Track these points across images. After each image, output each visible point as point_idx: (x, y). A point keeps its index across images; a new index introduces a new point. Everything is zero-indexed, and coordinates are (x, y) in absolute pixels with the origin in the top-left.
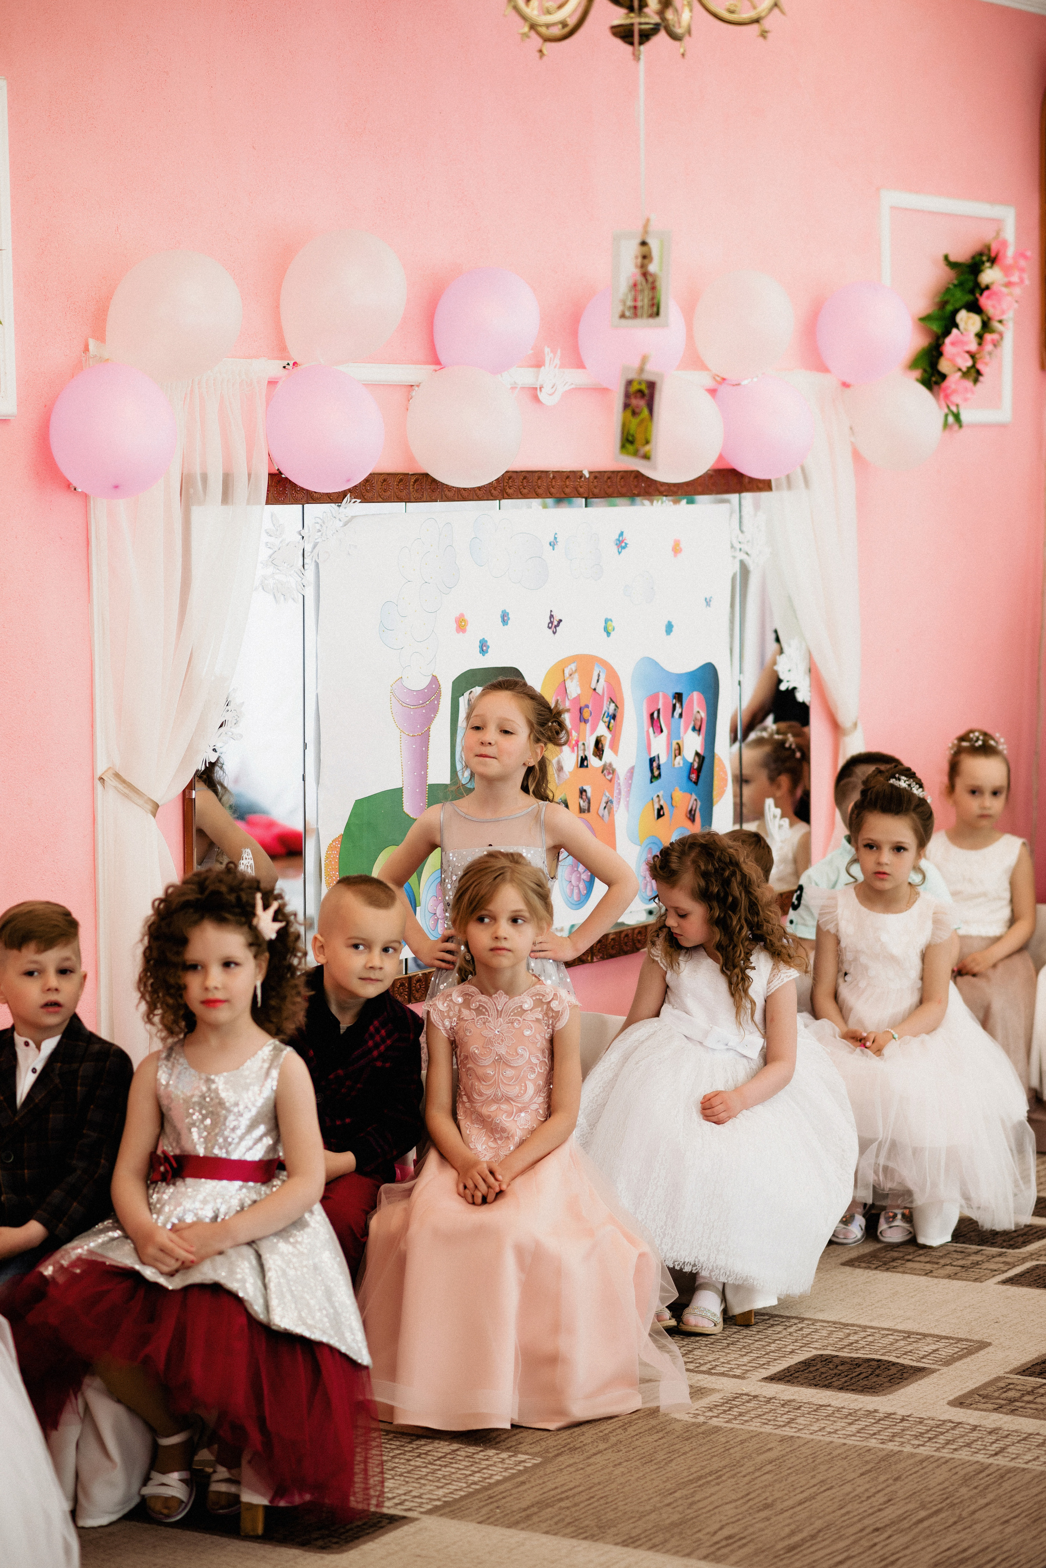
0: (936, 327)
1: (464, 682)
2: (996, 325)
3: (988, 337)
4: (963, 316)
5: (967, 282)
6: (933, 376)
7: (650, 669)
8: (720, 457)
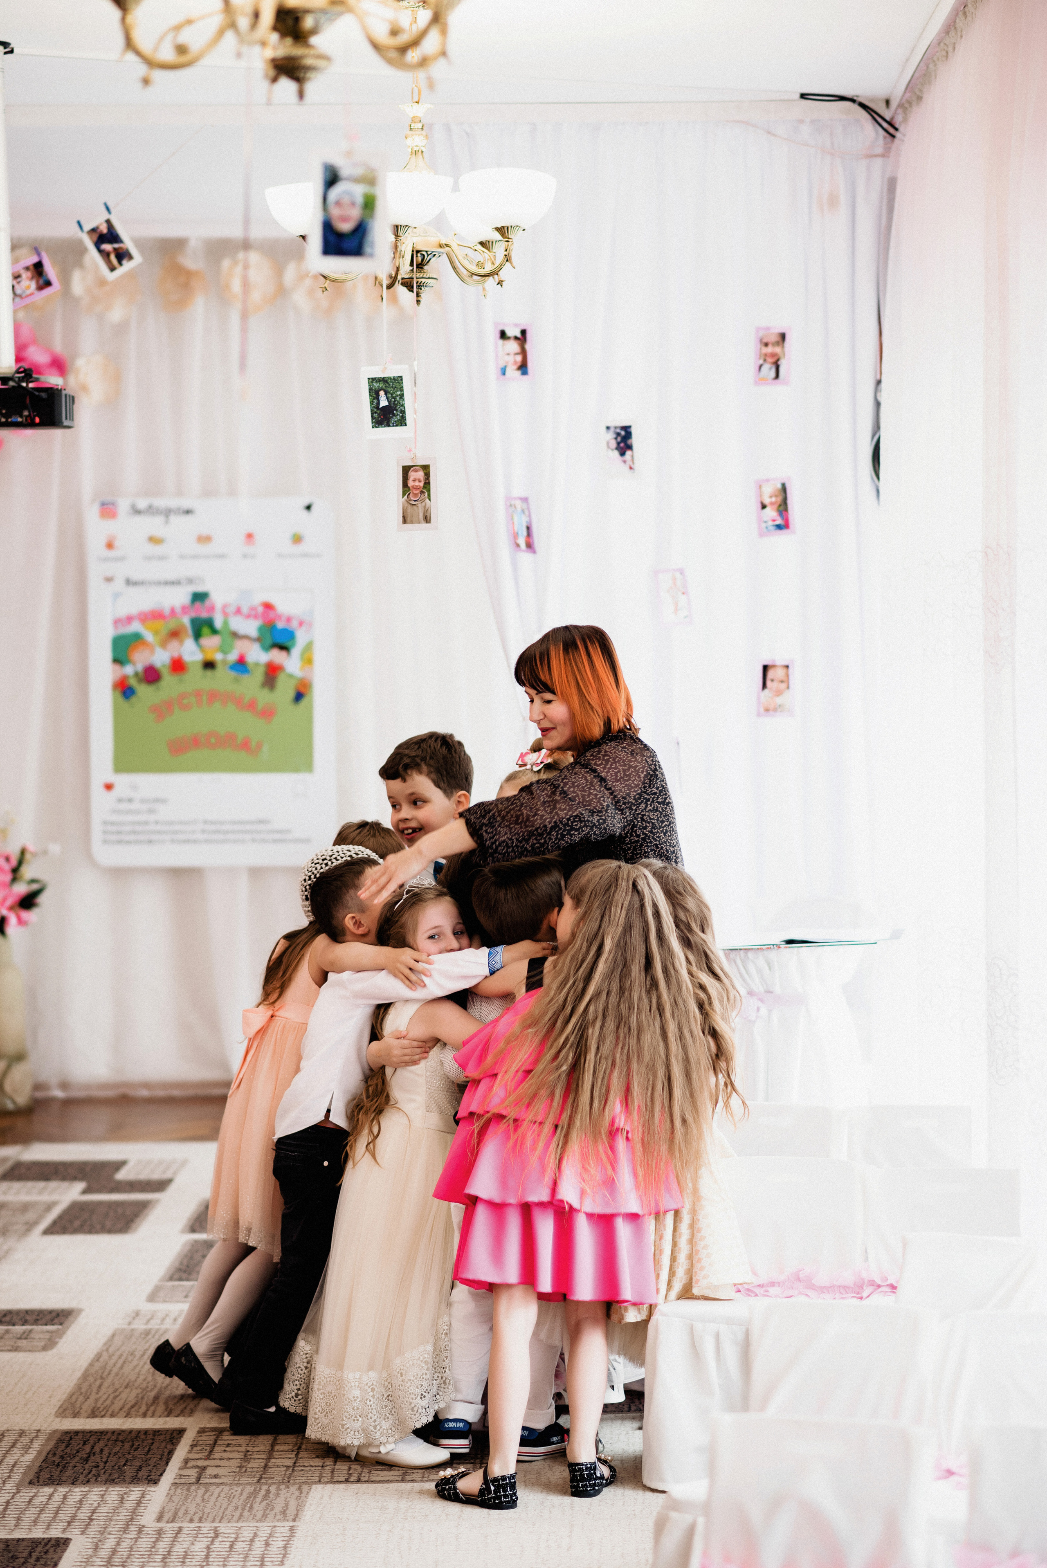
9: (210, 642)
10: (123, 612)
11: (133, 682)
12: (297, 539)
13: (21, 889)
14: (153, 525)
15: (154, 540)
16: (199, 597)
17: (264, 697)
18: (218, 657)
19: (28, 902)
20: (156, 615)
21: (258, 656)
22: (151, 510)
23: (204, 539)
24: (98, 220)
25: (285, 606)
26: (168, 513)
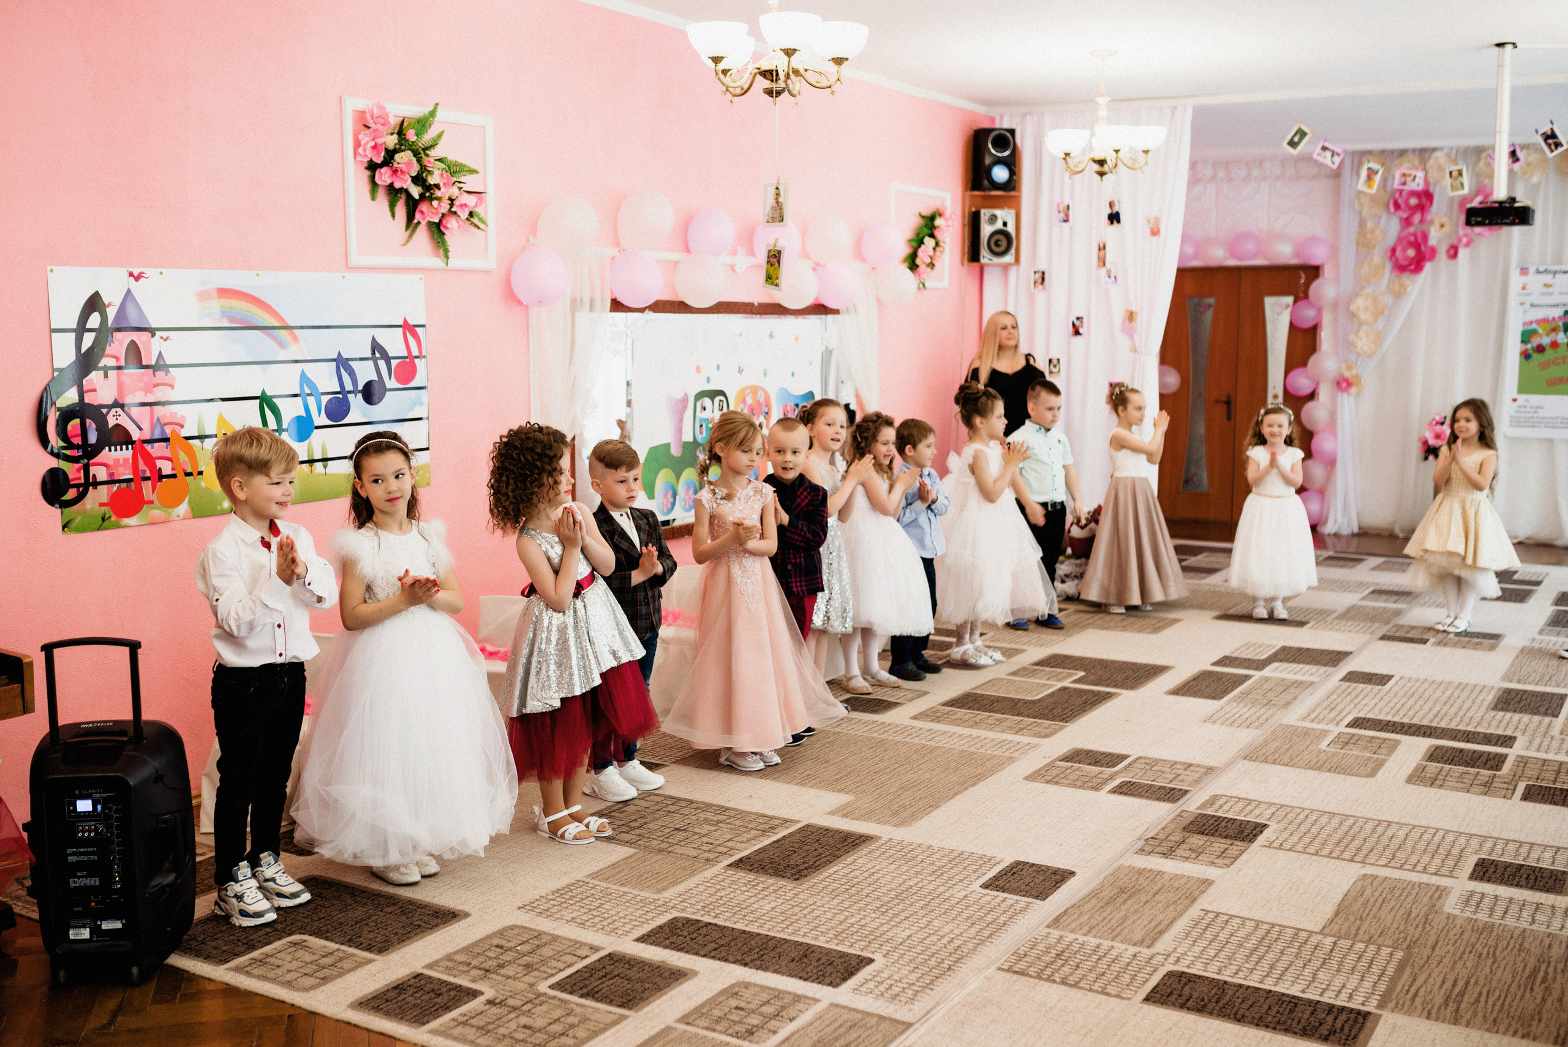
0: (915, 244)
1: (700, 396)
2: (941, 244)
3: (938, 249)
4: (927, 240)
5: (929, 225)
6: (913, 266)
7: (784, 393)
8: (817, 299)
10: (1528, 319)
11: (1531, 352)
14: (1548, 278)
15: (1547, 286)
20: (1544, 321)
22: (1546, 271)
26: (1555, 273)
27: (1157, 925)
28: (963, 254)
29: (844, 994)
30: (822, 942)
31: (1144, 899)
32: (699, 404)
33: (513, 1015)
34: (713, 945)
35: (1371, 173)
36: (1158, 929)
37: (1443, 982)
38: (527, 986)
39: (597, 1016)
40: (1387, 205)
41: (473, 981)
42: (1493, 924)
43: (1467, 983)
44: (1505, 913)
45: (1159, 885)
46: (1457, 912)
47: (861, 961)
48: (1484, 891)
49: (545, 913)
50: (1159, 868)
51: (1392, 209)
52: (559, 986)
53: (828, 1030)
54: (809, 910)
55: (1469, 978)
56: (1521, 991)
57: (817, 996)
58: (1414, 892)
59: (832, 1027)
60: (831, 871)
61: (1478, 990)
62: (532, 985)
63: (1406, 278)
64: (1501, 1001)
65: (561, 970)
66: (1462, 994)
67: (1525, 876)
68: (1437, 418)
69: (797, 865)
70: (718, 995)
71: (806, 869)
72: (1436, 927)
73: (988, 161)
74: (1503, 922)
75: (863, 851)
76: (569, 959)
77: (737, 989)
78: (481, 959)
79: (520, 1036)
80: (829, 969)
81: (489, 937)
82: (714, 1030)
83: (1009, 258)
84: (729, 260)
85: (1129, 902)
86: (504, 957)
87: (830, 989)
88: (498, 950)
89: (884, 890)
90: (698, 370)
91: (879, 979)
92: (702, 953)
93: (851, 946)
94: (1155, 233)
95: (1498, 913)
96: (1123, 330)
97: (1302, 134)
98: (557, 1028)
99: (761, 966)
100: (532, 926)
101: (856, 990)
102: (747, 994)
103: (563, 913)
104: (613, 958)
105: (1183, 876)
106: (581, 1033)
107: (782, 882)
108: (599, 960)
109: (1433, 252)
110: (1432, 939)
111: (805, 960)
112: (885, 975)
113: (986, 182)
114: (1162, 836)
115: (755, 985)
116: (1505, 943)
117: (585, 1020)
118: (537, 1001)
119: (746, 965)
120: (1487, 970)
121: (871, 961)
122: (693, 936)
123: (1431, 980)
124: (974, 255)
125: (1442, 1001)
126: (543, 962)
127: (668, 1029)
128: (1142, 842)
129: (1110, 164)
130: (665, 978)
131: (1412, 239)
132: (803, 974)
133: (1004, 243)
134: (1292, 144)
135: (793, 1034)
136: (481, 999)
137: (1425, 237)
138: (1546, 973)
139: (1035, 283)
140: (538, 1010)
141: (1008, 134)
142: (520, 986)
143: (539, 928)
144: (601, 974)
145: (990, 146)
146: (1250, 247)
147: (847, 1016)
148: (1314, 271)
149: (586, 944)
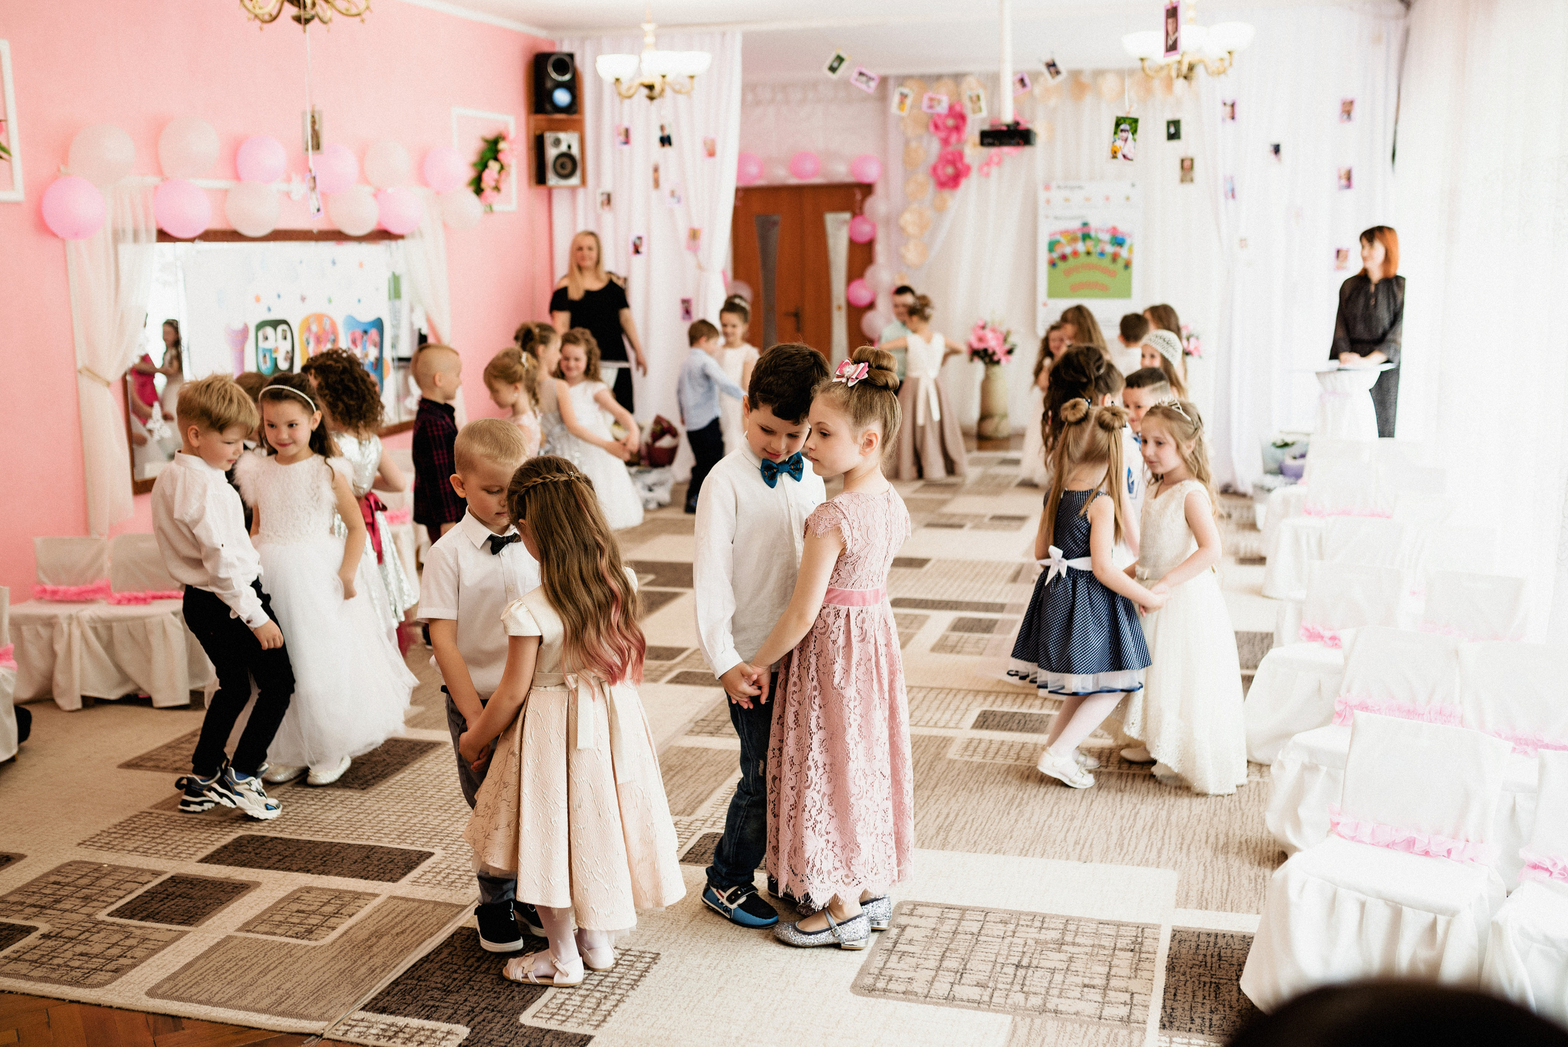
0: (480, 168)
1: (261, 326)
2: (506, 168)
3: (504, 173)
4: (491, 163)
5: (492, 149)
6: (479, 191)
7: (351, 321)
8: (379, 223)
9: (1089, 243)
10: (1053, 231)
11: (1056, 261)
12: (1128, 198)
13: (1007, 347)
14: (1066, 193)
15: (1067, 200)
16: (1085, 225)
17: (1112, 267)
18: (1092, 249)
19: (1010, 352)
20: (1064, 233)
21: (1110, 249)
22: (1066, 187)
23: (1088, 199)
24: (1047, 58)
25: (1123, 228)
26: (1072, 188)
27: (698, 797)
28: (530, 178)
29: (404, 887)
30: (385, 843)
31: (689, 773)
32: (260, 334)
33: (69, 945)
34: (278, 857)
35: (904, 97)
36: (699, 799)
37: (938, 816)
38: (84, 916)
39: (156, 936)
40: (927, 127)
41: (27, 919)
42: (985, 764)
43: (957, 815)
44: (996, 753)
45: (704, 760)
46: (957, 757)
47: (421, 856)
48: (982, 737)
49: (109, 847)
50: (706, 745)
51: (932, 128)
52: (119, 913)
53: (385, 920)
54: (374, 815)
55: (960, 811)
56: (1000, 816)
57: (376, 892)
58: (924, 744)
59: (390, 917)
60: (398, 778)
61: (965, 820)
62: (89, 915)
63: (946, 193)
64: (982, 826)
65: (121, 898)
66: (951, 824)
67: (1017, 721)
68: (981, 323)
69: (365, 776)
70: (279, 902)
71: (374, 778)
72: (938, 772)
73: (549, 84)
74: (994, 761)
75: (432, 756)
76: (129, 886)
77: (299, 894)
78: (37, 897)
79: (77, 964)
80: (391, 866)
81: (47, 875)
82: (274, 934)
83: (575, 181)
84: (284, 187)
85: (675, 779)
86: (61, 893)
87: (390, 884)
88: (55, 886)
89: (448, 790)
90: (258, 299)
91: (437, 870)
92: (266, 865)
93: (412, 844)
94: (711, 154)
95: (991, 754)
96: (689, 248)
97: (840, 59)
98: (115, 951)
99: (324, 870)
100: (92, 860)
101: (414, 882)
102: (307, 897)
103: (125, 844)
104: (175, 880)
105: (726, 751)
106: (138, 953)
107: (349, 793)
108: (161, 884)
109: (968, 169)
110: (933, 783)
111: (367, 860)
112: (443, 866)
113: (548, 107)
114: (711, 718)
115: (317, 889)
116: (993, 778)
117: (145, 940)
118: (95, 930)
119: (308, 871)
120: (975, 802)
121: (431, 854)
122: (257, 851)
123: (928, 816)
124: (540, 177)
125: (934, 832)
126: (103, 892)
127: (229, 938)
128: (692, 724)
129: (657, 89)
130: (228, 892)
131: (950, 157)
132: (363, 874)
133: (569, 166)
134: (833, 69)
135: (351, 928)
136: (35, 935)
137: (961, 155)
138: (1022, 799)
139: (602, 204)
140: (95, 938)
141: (567, 59)
142: (75, 917)
143: (99, 861)
144: (163, 896)
145: (550, 70)
146: (809, 166)
147: (405, 906)
148: (867, 189)
149: (149, 871)
